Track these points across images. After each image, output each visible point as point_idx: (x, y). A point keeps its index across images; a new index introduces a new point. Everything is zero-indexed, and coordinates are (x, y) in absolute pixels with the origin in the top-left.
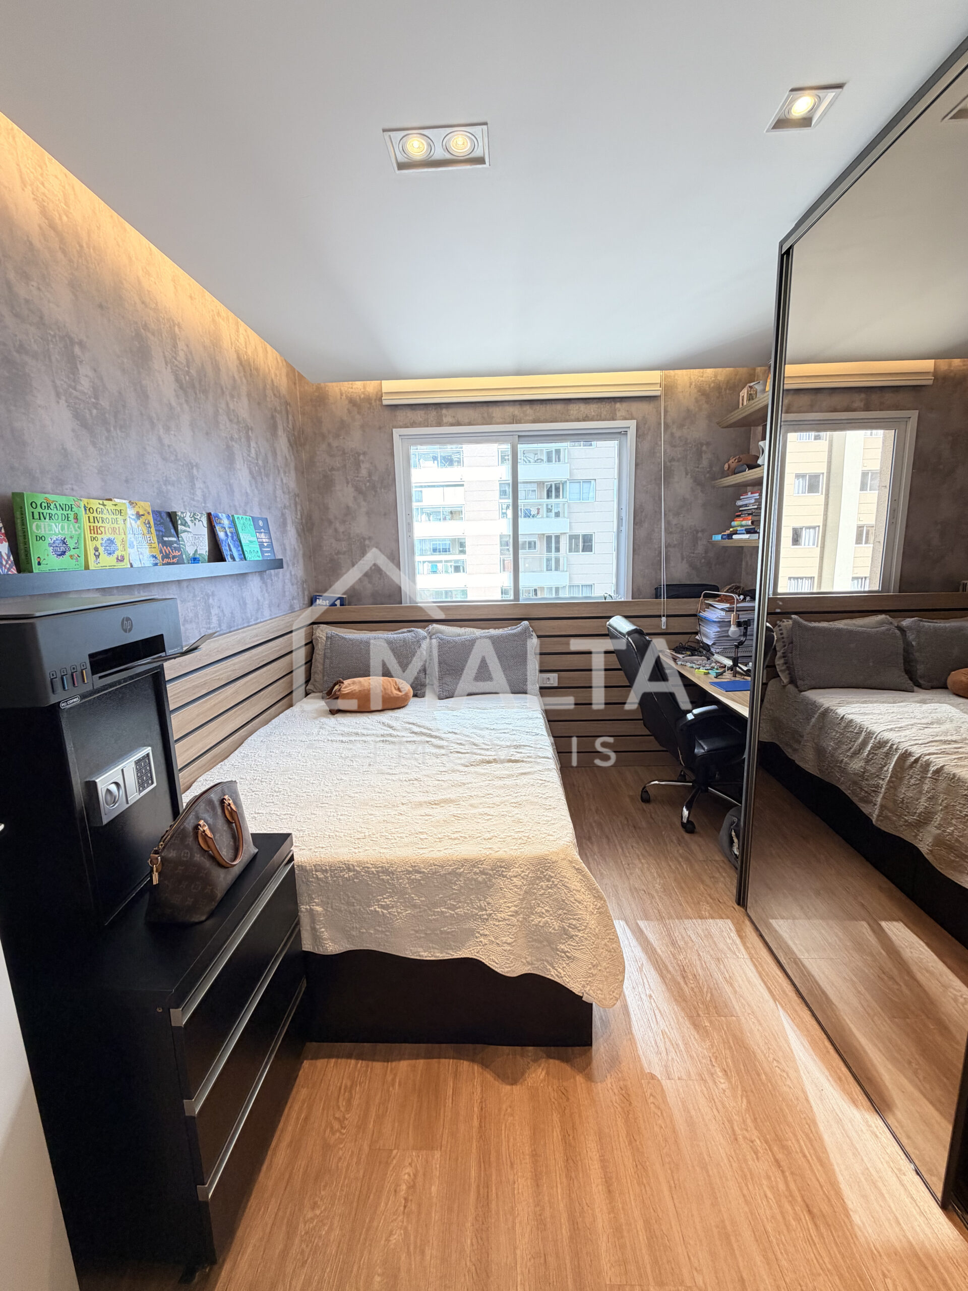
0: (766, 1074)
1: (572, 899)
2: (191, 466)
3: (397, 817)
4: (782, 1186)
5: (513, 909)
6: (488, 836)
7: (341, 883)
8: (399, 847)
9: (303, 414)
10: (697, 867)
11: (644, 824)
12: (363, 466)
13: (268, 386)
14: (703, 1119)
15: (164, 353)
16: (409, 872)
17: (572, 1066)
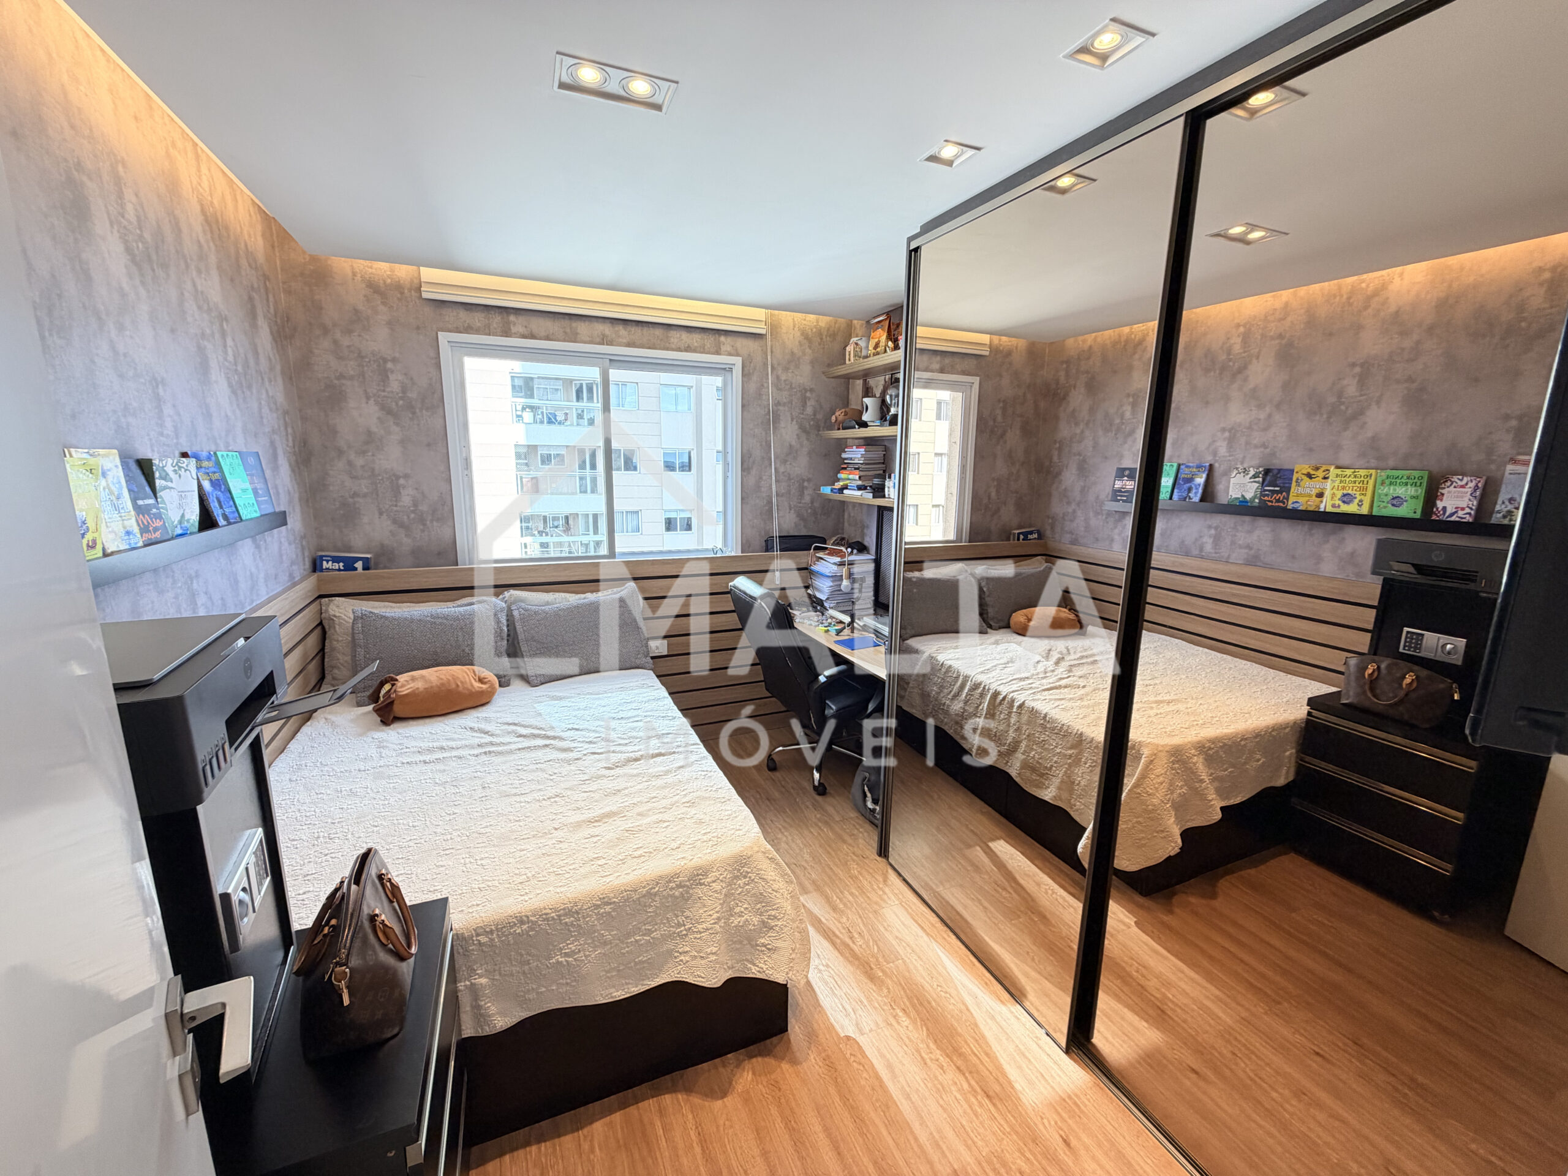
0: (935, 1001)
1: (770, 890)
2: (156, 382)
3: (558, 846)
4: (966, 1086)
5: (715, 916)
6: (674, 845)
7: (512, 942)
8: (577, 881)
9: (289, 292)
10: (837, 829)
11: (777, 795)
12: (392, 377)
13: (241, 252)
14: (898, 1058)
15: (106, 207)
16: (597, 907)
17: (775, 1057)
